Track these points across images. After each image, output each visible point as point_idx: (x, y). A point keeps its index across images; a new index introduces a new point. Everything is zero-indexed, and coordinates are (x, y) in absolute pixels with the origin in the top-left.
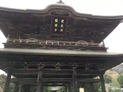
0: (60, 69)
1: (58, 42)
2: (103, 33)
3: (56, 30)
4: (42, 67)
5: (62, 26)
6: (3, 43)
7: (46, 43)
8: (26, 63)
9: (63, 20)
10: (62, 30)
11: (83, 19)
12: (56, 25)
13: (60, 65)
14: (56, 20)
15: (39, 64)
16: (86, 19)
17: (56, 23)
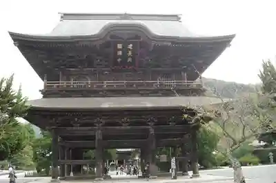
0: (129, 127)
1: (125, 82)
2: (201, 62)
3: (119, 60)
4: (101, 124)
5: (130, 53)
6: (40, 91)
7: (105, 86)
8: (76, 119)
9: (131, 45)
10: (130, 60)
11: (165, 43)
12: (120, 53)
13: (128, 120)
14: (120, 46)
15: (95, 121)
16: (170, 44)
17: (120, 50)
